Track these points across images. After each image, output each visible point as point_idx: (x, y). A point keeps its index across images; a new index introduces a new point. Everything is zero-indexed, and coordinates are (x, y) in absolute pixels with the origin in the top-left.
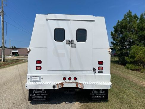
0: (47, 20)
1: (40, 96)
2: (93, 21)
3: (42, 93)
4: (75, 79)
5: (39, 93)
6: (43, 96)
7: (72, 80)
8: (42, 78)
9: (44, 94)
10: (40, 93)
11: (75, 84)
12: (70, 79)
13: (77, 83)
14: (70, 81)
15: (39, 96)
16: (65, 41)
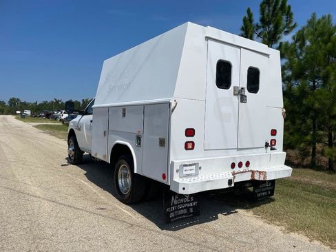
0: (208, 38)
1: (182, 209)
2: (267, 55)
3: (187, 202)
4: (248, 164)
5: (180, 204)
6: (188, 208)
7: (244, 168)
8: (200, 168)
9: (189, 203)
10: (182, 203)
11: (250, 174)
12: (240, 165)
13: (253, 172)
14: (241, 170)
15: (180, 209)
16: (232, 88)
